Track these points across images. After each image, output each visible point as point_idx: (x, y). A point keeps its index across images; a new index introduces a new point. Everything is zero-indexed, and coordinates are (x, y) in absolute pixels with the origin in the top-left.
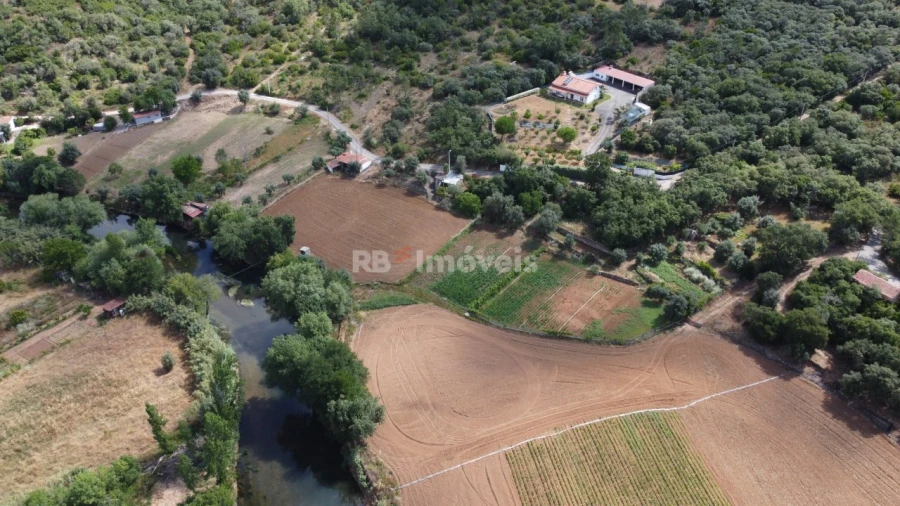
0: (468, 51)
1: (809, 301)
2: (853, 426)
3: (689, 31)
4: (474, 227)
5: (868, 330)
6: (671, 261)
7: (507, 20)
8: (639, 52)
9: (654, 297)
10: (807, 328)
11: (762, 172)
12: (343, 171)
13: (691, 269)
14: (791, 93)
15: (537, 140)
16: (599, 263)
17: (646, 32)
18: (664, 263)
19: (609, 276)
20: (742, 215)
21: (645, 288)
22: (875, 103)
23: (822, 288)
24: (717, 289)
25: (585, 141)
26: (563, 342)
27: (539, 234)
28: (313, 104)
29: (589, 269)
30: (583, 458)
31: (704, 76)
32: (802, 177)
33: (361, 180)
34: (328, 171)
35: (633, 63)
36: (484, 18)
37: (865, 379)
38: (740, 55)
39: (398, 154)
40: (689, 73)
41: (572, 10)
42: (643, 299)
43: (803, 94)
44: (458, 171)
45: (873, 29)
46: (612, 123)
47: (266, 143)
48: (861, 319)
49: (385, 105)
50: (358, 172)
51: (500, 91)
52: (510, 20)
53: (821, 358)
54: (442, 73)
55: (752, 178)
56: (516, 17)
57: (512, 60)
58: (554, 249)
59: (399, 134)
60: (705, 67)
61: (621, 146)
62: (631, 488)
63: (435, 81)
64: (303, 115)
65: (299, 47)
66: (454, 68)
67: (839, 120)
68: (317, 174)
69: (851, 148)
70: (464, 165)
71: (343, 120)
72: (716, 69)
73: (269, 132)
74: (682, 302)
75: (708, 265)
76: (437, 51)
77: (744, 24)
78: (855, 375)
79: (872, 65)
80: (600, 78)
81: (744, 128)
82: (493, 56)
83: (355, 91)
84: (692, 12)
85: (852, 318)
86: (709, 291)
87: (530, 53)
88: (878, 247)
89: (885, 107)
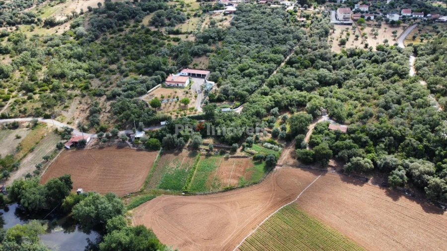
0: (115, 74)
1: (318, 142)
2: (355, 184)
3: (213, 48)
4: (161, 154)
5: (344, 146)
6: (256, 143)
7: (127, 57)
8: (196, 60)
9: (258, 159)
10: (324, 152)
11: (274, 97)
12: (76, 146)
13: (266, 144)
14: (266, 65)
15: (172, 107)
16: (228, 153)
17: (196, 51)
18: (254, 145)
19: (235, 157)
20: (275, 117)
21: (252, 157)
22: (297, 63)
23: (319, 136)
24: (280, 149)
25: (193, 103)
26: (233, 191)
27: (195, 148)
28: (38, 117)
29: (224, 156)
30: (271, 236)
31: (230, 65)
32: (288, 96)
33: (88, 148)
34: (67, 149)
35: (197, 65)
36: (116, 58)
37: (353, 164)
38: (239, 54)
39: (103, 130)
40: (223, 65)
41: (157, 48)
42: (254, 162)
43: (272, 65)
44: (141, 130)
45: (282, 36)
46: (201, 92)
47: (19, 144)
48: (339, 143)
49: (82, 108)
50: (85, 145)
51: (144, 89)
52: (129, 57)
53: (332, 163)
54: (106, 87)
55: (271, 101)
56: (131, 55)
57: (139, 74)
58: (205, 152)
59: (99, 120)
60: (228, 61)
61: (211, 101)
62: (297, 240)
63: (105, 91)
64: (36, 124)
65: (16, 90)
66: (111, 84)
67: (289, 72)
68: (61, 151)
69: (299, 81)
70: (143, 126)
71: (62, 121)
72: (232, 61)
73: (18, 137)
74: (273, 157)
75: (272, 140)
76: (98, 77)
77: (235, 41)
78: (349, 164)
79: (289, 49)
80: (184, 75)
81: (257, 82)
82: (129, 74)
83: (60, 105)
84: (211, 40)
85: (336, 143)
86: (277, 151)
87: (147, 70)
88: (327, 115)
89: (301, 63)
